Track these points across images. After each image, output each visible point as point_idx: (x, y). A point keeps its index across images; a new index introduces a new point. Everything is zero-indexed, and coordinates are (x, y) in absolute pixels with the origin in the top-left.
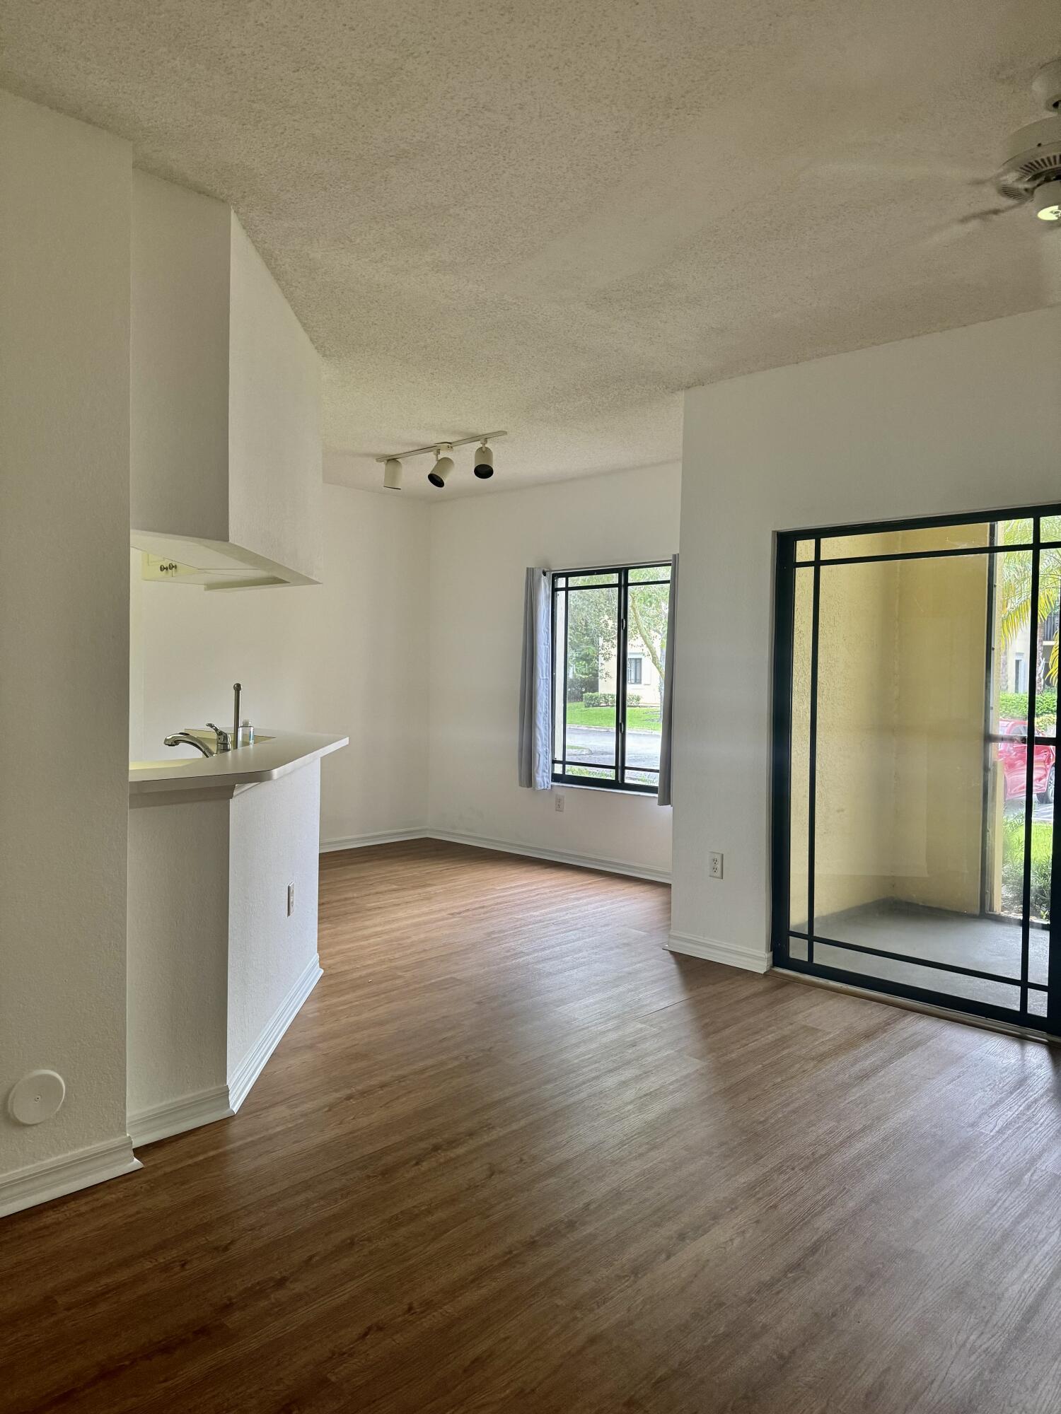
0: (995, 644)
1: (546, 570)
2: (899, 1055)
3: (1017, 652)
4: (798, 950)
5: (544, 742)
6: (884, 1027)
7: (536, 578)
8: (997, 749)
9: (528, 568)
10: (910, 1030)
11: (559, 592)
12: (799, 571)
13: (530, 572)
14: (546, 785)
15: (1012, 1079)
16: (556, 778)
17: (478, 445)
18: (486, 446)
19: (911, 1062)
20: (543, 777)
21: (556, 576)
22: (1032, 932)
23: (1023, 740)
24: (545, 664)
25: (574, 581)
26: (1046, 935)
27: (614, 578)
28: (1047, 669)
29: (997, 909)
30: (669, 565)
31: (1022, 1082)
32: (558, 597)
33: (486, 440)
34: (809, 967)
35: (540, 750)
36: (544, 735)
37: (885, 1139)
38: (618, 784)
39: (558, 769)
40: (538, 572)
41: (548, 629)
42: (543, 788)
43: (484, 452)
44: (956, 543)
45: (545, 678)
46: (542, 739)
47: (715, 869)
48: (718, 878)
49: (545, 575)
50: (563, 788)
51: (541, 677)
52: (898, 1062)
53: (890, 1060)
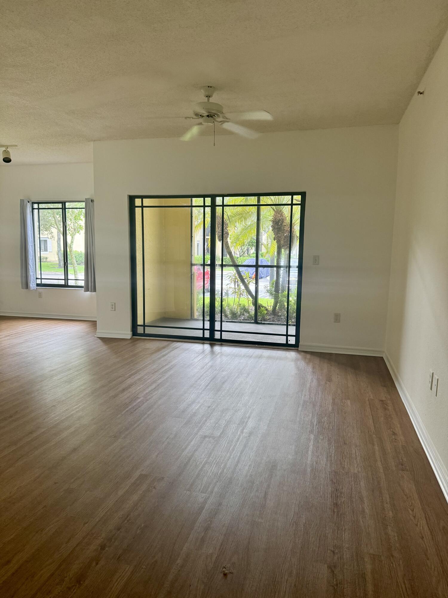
0: (193, 235)
1: (29, 200)
2: (172, 350)
3: (198, 240)
4: (140, 330)
5: (32, 271)
6: (168, 345)
7: (25, 203)
8: (194, 268)
9: (21, 199)
10: (175, 345)
11: (35, 210)
12: (136, 209)
13: (22, 201)
14: (34, 287)
15: (201, 351)
16: (38, 285)
17: (4, 149)
18: (8, 150)
19: (175, 351)
20: (33, 285)
21: (33, 203)
22: (205, 322)
23: (201, 265)
24: (31, 239)
25: (41, 206)
26: (209, 322)
27: (60, 206)
28: (207, 245)
29: (196, 317)
30: (84, 202)
31: (203, 351)
32: (35, 212)
33: (7, 148)
34: (144, 335)
35: (31, 274)
36: (32, 268)
37: (172, 366)
38: (66, 286)
39: (39, 282)
40: (26, 202)
41: (31, 225)
42: (33, 289)
43: (6, 152)
44: (183, 204)
45: (31, 245)
46: (31, 269)
47: (112, 308)
48: (114, 311)
49: (29, 202)
50: (42, 289)
51: (30, 244)
52: (173, 351)
53: (171, 352)
